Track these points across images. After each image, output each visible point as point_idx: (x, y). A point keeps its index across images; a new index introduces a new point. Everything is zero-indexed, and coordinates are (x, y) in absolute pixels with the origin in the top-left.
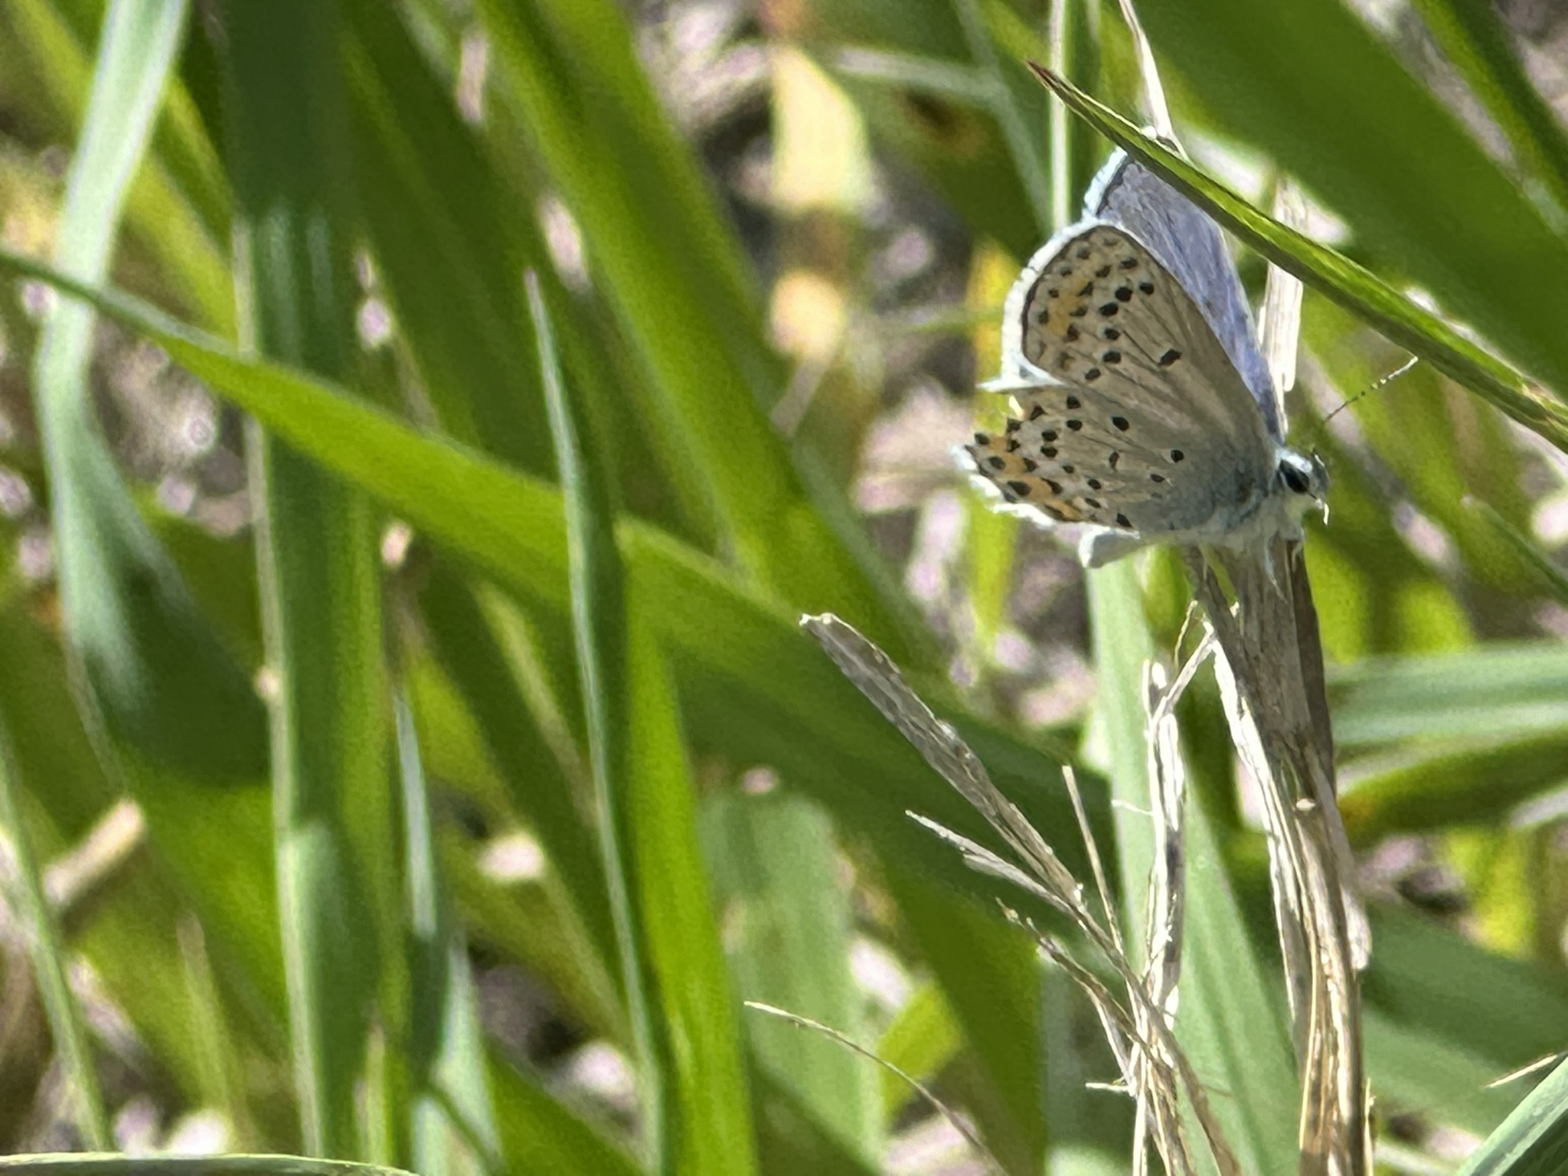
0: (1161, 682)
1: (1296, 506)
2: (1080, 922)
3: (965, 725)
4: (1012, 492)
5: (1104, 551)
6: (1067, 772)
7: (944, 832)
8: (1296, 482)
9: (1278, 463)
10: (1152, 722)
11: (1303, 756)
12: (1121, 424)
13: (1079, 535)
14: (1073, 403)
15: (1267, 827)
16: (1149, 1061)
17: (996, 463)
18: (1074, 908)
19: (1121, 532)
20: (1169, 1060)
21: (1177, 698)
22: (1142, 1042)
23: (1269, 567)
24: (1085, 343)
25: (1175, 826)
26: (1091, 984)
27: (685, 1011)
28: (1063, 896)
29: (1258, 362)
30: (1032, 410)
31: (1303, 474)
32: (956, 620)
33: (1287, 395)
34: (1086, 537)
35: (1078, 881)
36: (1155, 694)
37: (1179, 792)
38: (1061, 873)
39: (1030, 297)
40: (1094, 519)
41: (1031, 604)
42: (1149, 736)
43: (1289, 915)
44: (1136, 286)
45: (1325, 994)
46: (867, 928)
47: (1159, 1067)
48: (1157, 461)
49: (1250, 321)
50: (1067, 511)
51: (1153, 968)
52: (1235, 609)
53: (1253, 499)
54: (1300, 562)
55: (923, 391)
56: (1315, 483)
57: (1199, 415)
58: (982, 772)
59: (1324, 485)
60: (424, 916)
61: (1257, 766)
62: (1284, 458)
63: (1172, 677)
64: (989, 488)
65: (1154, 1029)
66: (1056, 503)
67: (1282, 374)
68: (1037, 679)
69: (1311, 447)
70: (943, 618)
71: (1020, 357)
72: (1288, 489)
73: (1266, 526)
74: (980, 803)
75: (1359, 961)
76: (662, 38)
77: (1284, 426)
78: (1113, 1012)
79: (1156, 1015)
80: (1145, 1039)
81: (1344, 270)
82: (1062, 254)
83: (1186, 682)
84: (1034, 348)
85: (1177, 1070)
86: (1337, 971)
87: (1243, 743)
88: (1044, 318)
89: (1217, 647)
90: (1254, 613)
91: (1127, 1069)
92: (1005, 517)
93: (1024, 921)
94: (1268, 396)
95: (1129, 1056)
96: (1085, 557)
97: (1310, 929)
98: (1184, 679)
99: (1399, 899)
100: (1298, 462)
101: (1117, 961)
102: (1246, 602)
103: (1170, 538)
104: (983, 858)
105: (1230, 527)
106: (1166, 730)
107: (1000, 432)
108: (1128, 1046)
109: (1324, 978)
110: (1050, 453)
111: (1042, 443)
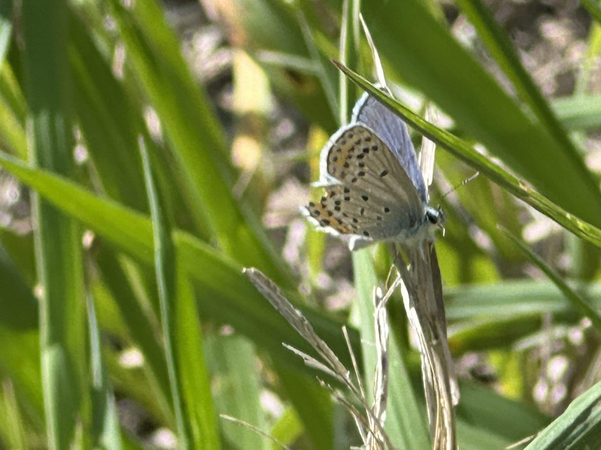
0: (380, 295)
1: (433, 228)
2: (349, 387)
3: (305, 310)
4: (323, 223)
5: (359, 245)
6: (344, 329)
7: (296, 351)
8: (432, 219)
9: (425, 213)
10: (376, 310)
11: (434, 324)
12: (365, 198)
13: (349, 239)
14: (347, 191)
15: (420, 350)
16: (374, 438)
17: (318, 213)
18: (346, 381)
19: (365, 238)
20: (382, 439)
21: (386, 300)
22: (372, 432)
23: (422, 251)
24: (351, 168)
25: (385, 350)
26: (352, 410)
27: (198, 418)
28: (341, 375)
29: (419, 174)
30: (330, 193)
31: (435, 217)
32: (302, 268)
33: (429, 187)
34: (352, 239)
35: (347, 369)
36: (378, 300)
37: (387, 337)
38: (341, 368)
39: (330, 152)
40: (355, 233)
41: (330, 264)
42: (375, 315)
43: (428, 384)
44: (370, 148)
45: (442, 415)
46: (268, 386)
47: (378, 441)
48: (379, 212)
49: (416, 157)
50: (344, 230)
51: (376, 404)
52: (409, 267)
53: (416, 226)
54: (434, 250)
55: (290, 181)
56: (439, 220)
57: (395, 195)
58: (311, 328)
59: (443, 221)
60: (97, 380)
61: (417, 327)
62: (428, 210)
63: (384, 293)
64: (314, 222)
65: (376, 426)
66: (340, 227)
67: (428, 179)
68: (332, 291)
69: (438, 206)
70: (297, 268)
71: (327, 174)
72: (430, 223)
73: (421, 237)
74: (310, 341)
75: (455, 401)
76: (191, 46)
77: (428, 198)
78: (361, 420)
79: (377, 421)
80: (373, 431)
81: (451, 139)
82: (343, 136)
83: (389, 296)
84: (332, 171)
85: (385, 443)
86: (446, 406)
87: (412, 318)
88: (335, 159)
89: (402, 282)
90: (416, 269)
91: (366, 441)
92: (320, 233)
93: (327, 385)
94: (422, 186)
95: (367, 437)
96: (351, 247)
97: (437, 390)
98: (389, 294)
99: (470, 377)
100: (433, 212)
101: (362, 401)
102: (413, 265)
103: (384, 241)
104: (311, 361)
105: (407, 237)
106: (381, 313)
107: (318, 201)
108: (366, 434)
109: (442, 408)
110: (338, 209)
111: (335, 205)
